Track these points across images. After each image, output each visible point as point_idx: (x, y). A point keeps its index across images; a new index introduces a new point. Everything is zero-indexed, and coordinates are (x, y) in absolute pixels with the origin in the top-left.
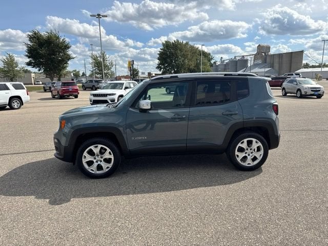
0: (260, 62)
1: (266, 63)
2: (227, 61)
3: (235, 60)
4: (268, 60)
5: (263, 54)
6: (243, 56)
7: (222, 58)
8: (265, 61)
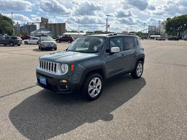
0: (43, 27)
1: (47, 28)
2: (22, 25)
3: (28, 25)
4: (48, 27)
5: (45, 23)
6: (33, 23)
7: (18, 23)
8: (46, 27)
